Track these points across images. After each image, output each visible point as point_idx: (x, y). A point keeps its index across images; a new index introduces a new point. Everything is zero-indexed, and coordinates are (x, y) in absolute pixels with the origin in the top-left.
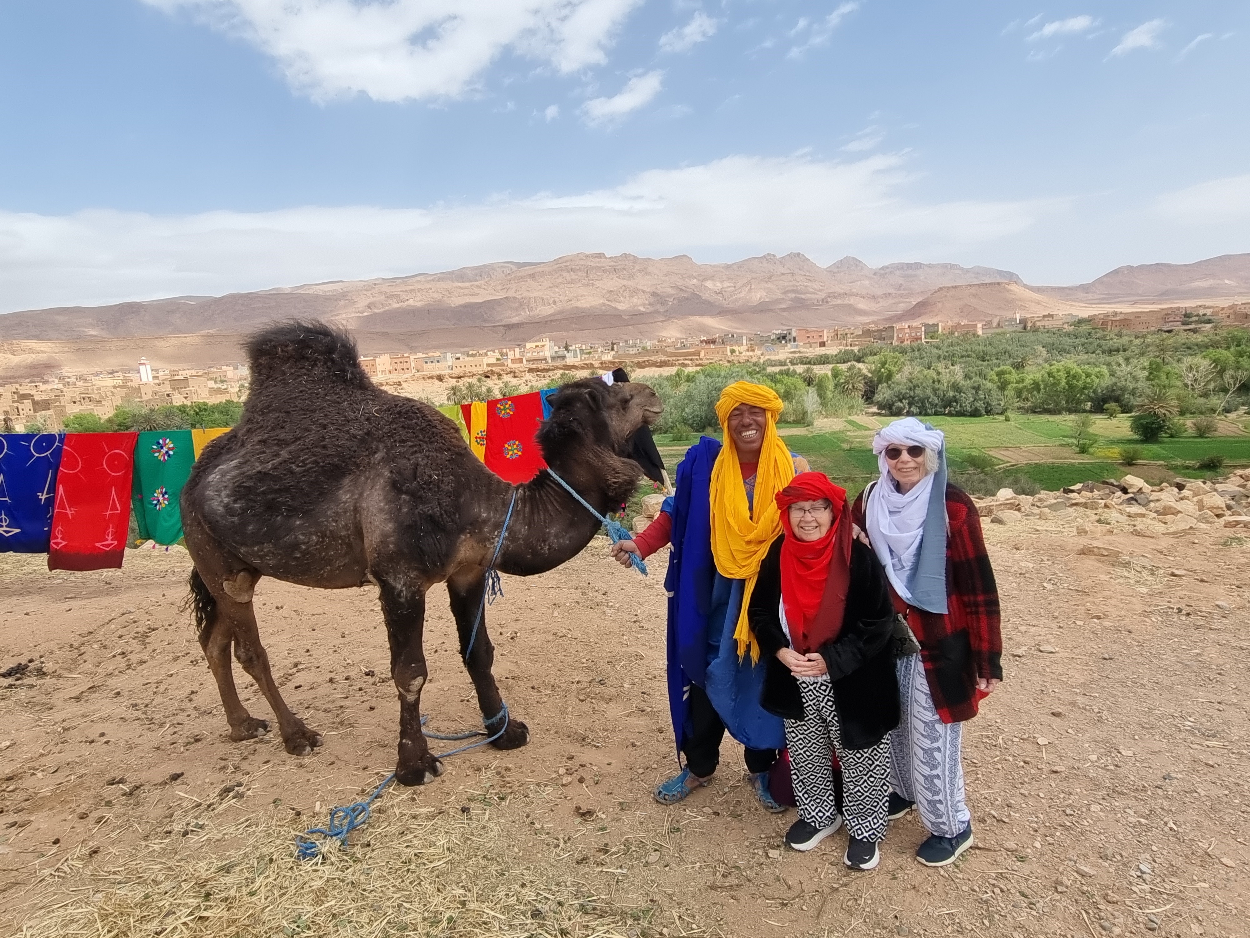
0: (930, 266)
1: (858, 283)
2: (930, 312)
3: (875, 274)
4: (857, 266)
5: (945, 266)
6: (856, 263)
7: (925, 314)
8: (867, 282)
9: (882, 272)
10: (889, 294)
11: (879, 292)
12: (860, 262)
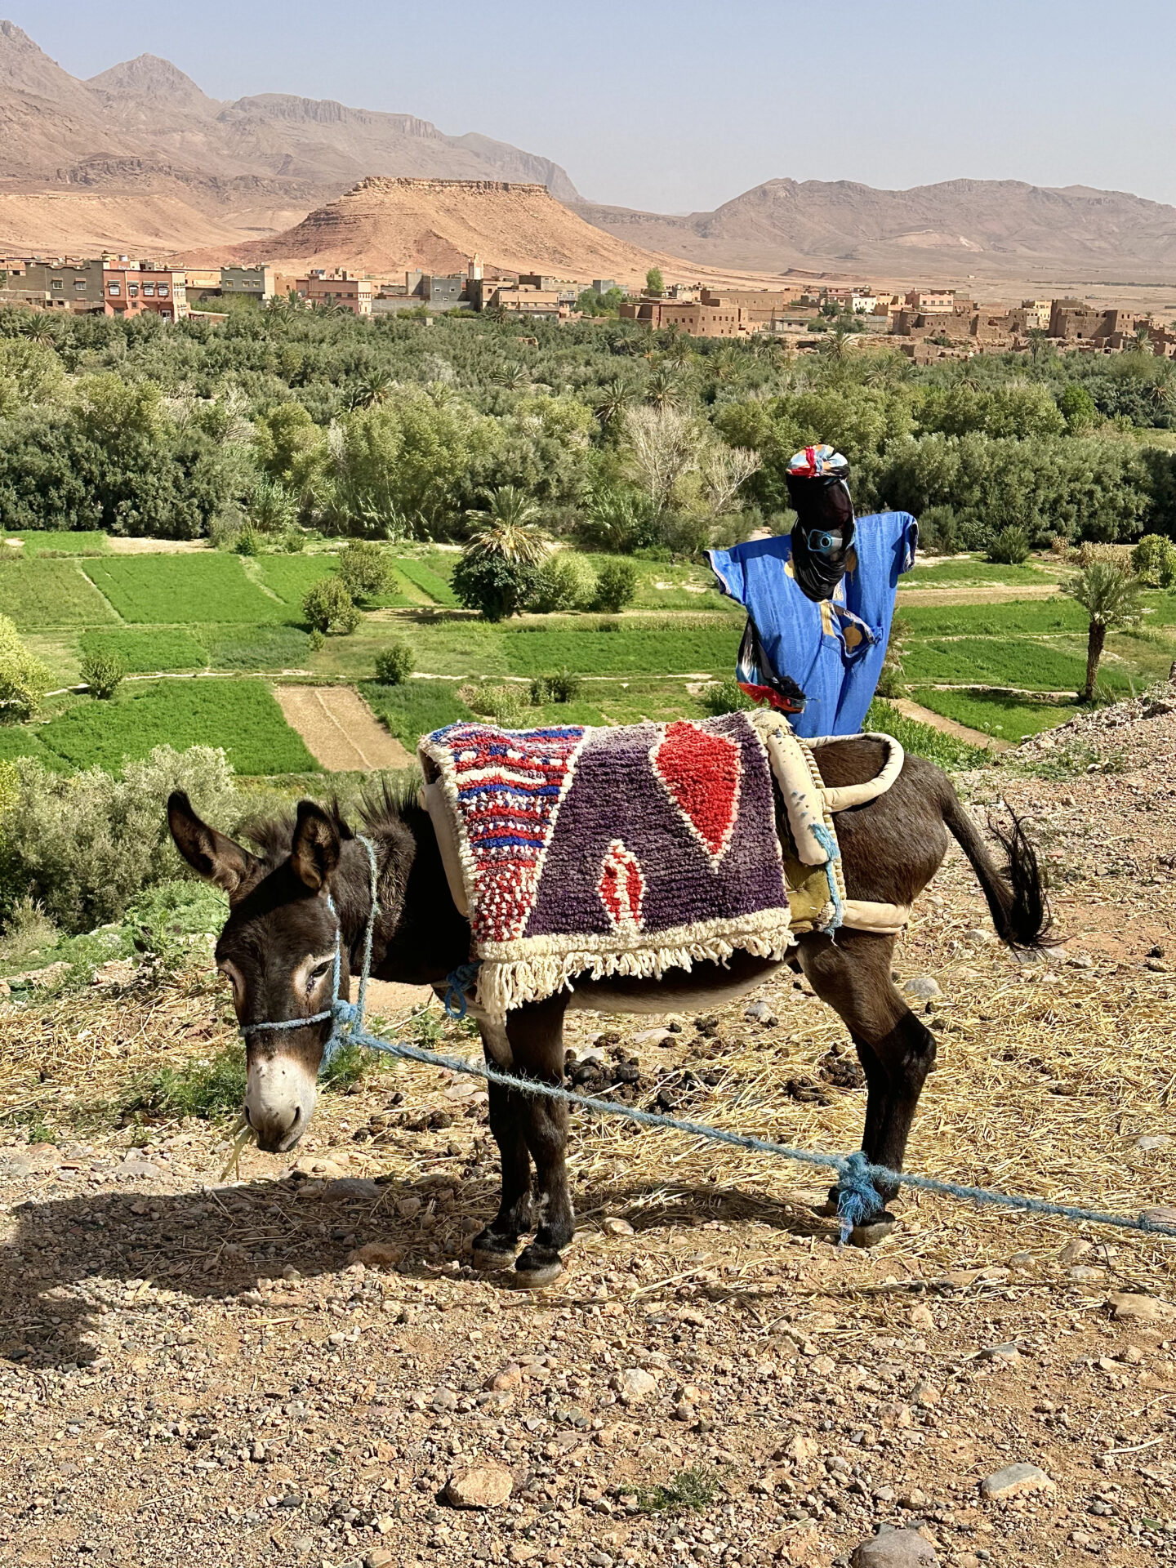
0: (361, 117)
1: (177, 137)
2: (347, 241)
3: (222, 118)
4: (173, 87)
5: (397, 122)
6: (174, 79)
7: (330, 245)
8: (198, 138)
9: (242, 114)
10: (256, 179)
11: (231, 170)
12: (182, 76)
